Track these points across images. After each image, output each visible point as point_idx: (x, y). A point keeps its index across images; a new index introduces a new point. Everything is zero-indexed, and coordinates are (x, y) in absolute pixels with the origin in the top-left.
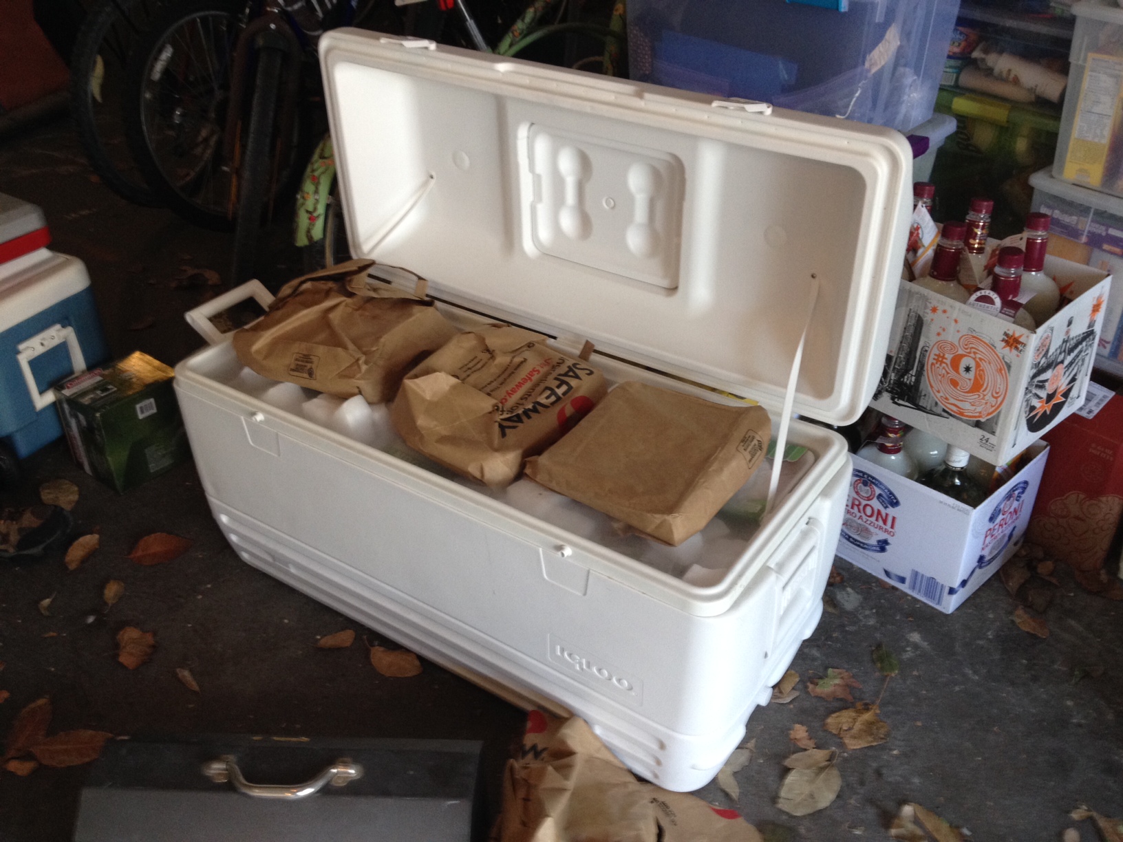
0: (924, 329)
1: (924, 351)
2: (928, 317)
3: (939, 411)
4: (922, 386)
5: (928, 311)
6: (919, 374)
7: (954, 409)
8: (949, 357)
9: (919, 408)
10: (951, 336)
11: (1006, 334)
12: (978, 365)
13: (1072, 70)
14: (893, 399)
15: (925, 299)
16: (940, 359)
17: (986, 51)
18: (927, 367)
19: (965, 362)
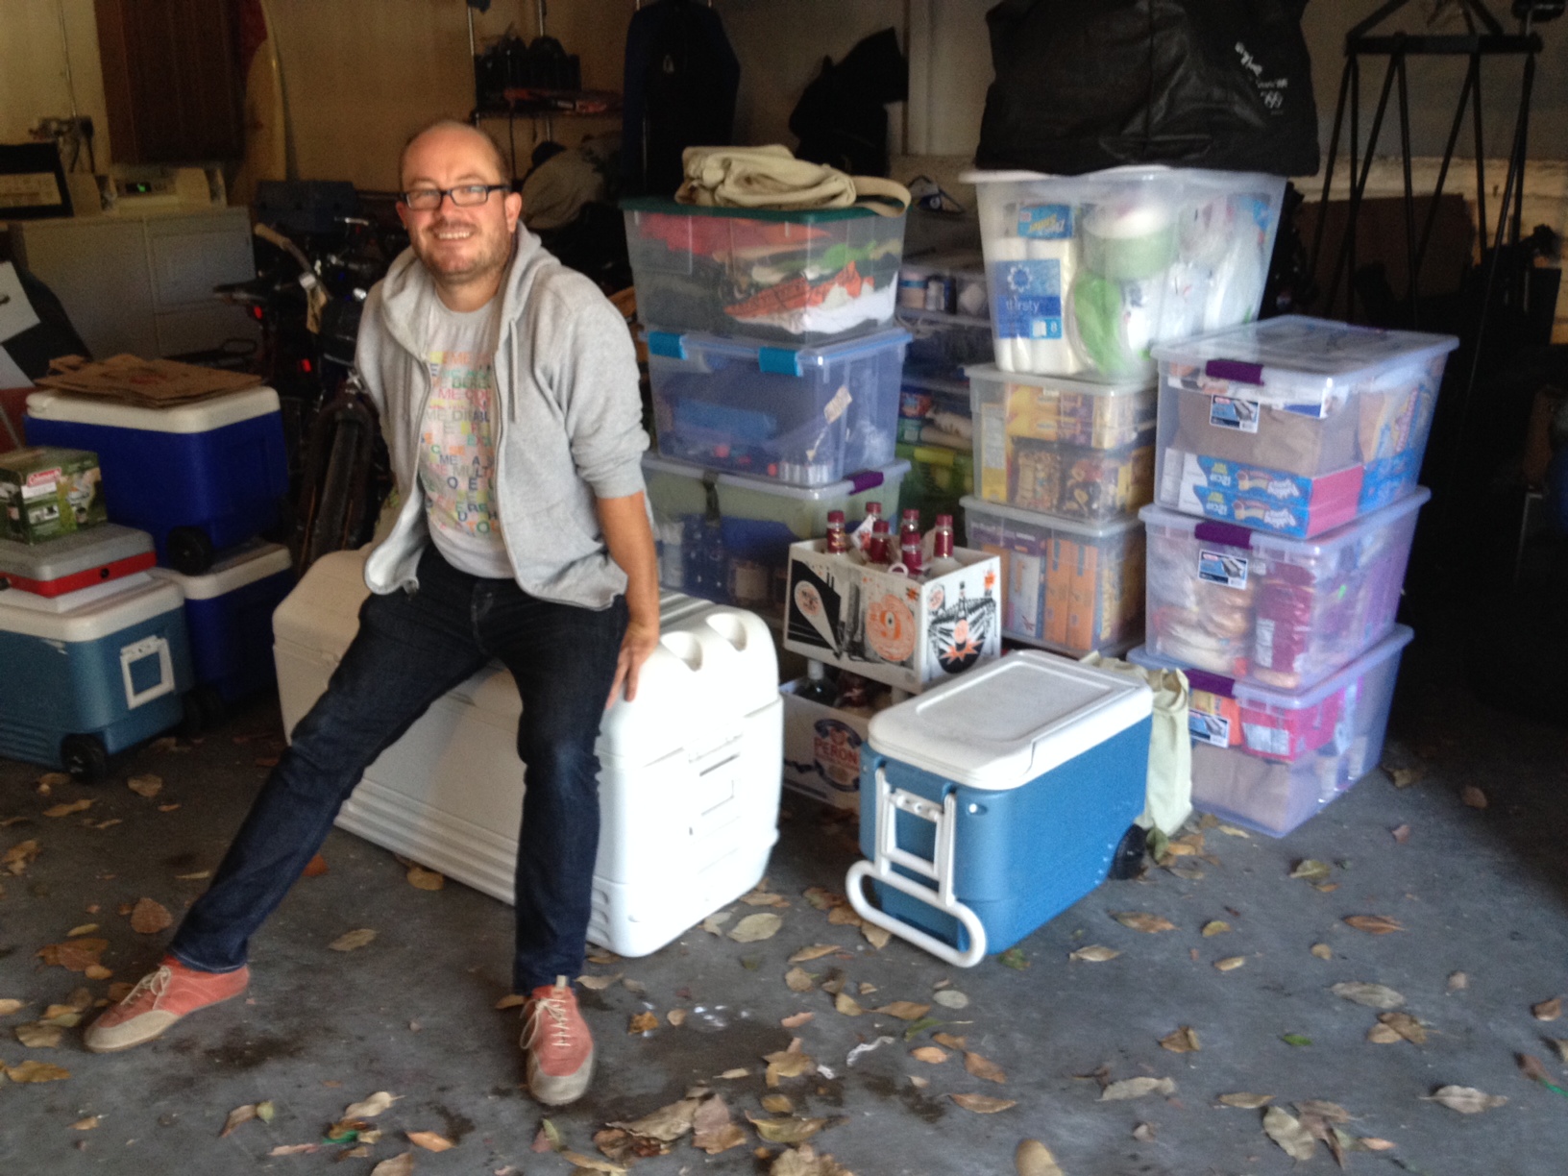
0: (861, 595)
1: (864, 613)
2: (863, 586)
3: (877, 659)
4: (866, 641)
5: (862, 582)
6: (863, 632)
7: (887, 655)
8: (878, 614)
9: (866, 659)
10: (878, 598)
11: (908, 589)
12: (896, 617)
13: (974, 416)
14: (849, 657)
15: (858, 572)
16: (873, 617)
17: (936, 412)
18: (867, 627)
19: (889, 615)
